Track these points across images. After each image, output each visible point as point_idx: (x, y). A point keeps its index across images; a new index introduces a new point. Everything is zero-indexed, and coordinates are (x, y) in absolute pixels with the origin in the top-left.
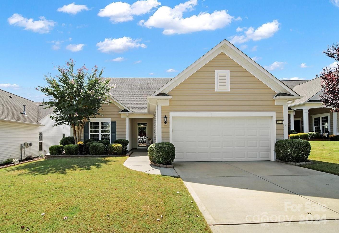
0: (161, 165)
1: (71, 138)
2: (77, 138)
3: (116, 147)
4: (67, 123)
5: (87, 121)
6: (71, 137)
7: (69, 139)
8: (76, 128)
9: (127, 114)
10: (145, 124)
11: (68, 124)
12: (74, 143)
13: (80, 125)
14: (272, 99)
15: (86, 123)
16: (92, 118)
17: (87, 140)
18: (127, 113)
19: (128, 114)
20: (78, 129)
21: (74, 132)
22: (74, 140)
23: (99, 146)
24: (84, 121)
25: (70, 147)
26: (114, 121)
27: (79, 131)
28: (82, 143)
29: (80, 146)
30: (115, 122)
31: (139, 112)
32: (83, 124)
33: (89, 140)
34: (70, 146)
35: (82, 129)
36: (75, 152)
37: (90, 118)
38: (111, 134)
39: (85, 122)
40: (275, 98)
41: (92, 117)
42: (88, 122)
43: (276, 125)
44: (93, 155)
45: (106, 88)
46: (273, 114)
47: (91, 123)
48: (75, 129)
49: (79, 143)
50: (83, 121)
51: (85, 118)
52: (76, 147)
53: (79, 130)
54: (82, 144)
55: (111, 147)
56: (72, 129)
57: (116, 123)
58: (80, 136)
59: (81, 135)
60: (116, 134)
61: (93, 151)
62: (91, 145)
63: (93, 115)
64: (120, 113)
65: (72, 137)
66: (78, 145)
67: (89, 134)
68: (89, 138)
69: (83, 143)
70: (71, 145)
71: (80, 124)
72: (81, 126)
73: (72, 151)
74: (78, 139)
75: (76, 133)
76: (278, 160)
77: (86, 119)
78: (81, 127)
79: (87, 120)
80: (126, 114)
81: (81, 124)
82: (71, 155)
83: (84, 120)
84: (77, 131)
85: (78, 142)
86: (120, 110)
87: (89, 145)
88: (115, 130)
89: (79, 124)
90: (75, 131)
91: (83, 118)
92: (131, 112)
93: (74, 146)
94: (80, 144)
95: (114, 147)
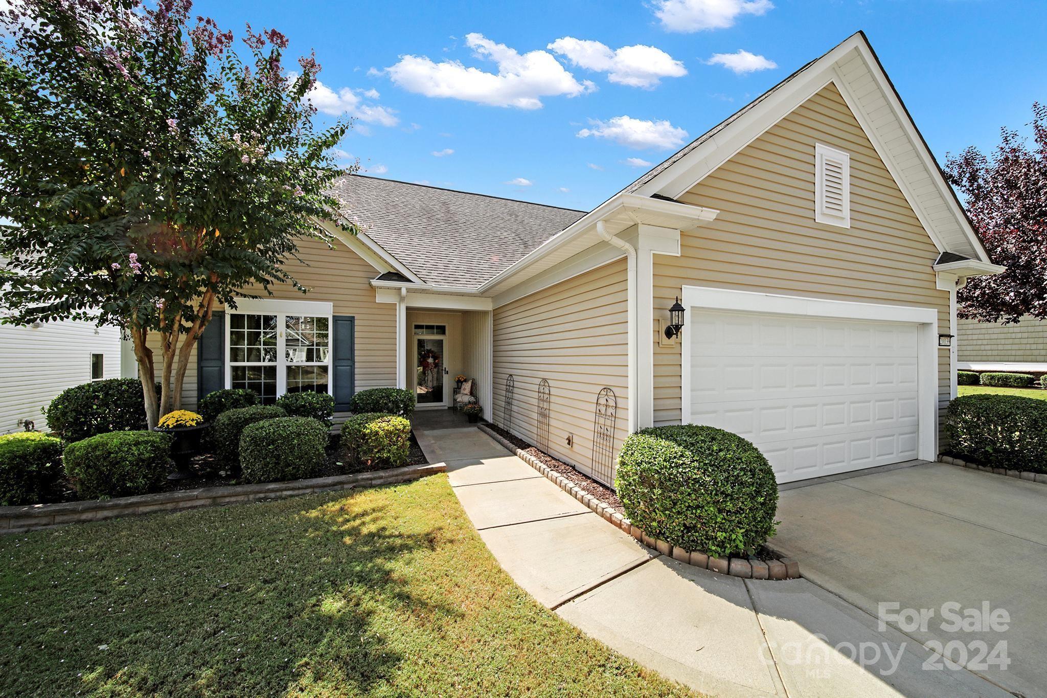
0: (738, 565)
1: (124, 387)
2: (157, 389)
3: (389, 434)
4: (97, 311)
5: (216, 306)
6: (120, 383)
7: (107, 394)
8: (154, 338)
9: (404, 291)
10: (442, 330)
11: (102, 320)
12: (138, 423)
13: (176, 326)
14: (929, 270)
15: (213, 315)
16: (245, 296)
17: (220, 397)
18: (404, 285)
19: (407, 289)
20: (168, 346)
21: (141, 361)
22: (142, 397)
23: (299, 435)
24: (201, 306)
25: (110, 453)
26: (346, 312)
27: (173, 355)
28: (190, 418)
29: (177, 434)
30: (352, 320)
31: (445, 287)
32: (198, 323)
33: (227, 394)
34: (104, 445)
35: (188, 345)
36: (144, 477)
37: (237, 294)
38: (335, 367)
39: (210, 313)
40: (937, 267)
41: (246, 289)
42: (221, 314)
43: (939, 349)
44: (260, 482)
45: (323, 164)
46: (930, 315)
47: (237, 320)
48: (148, 345)
49: (170, 419)
50: (196, 309)
51: (208, 295)
52: (155, 448)
53: (174, 351)
54: (194, 424)
55: (365, 435)
56: (131, 343)
57: (356, 322)
58: (177, 379)
59: (183, 376)
60: (352, 367)
61: (267, 465)
62: (247, 430)
63: (252, 279)
64: (375, 282)
65: (131, 383)
66: (168, 430)
67: (228, 364)
68: (228, 386)
69: (195, 416)
70: (114, 438)
71: (180, 321)
72: (188, 330)
73: (123, 478)
74: (168, 397)
75: (151, 362)
76: (946, 458)
77: (215, 299)
78: (183, 337)
79: (221, 302)
80: (400, 289)
81: (183, 322)
82: (113, 496)
83: (206, 303)
84: (161, 352)
85: (169, 409)
86: (371, 272)
87: (238, 426)
88: (352, 350)
89: (173, 321)
90: (145, 355)
91: (199, 294)
92: (418, 284)
93: (137, 444)
94: (180, 426)
95: (377, 433)
